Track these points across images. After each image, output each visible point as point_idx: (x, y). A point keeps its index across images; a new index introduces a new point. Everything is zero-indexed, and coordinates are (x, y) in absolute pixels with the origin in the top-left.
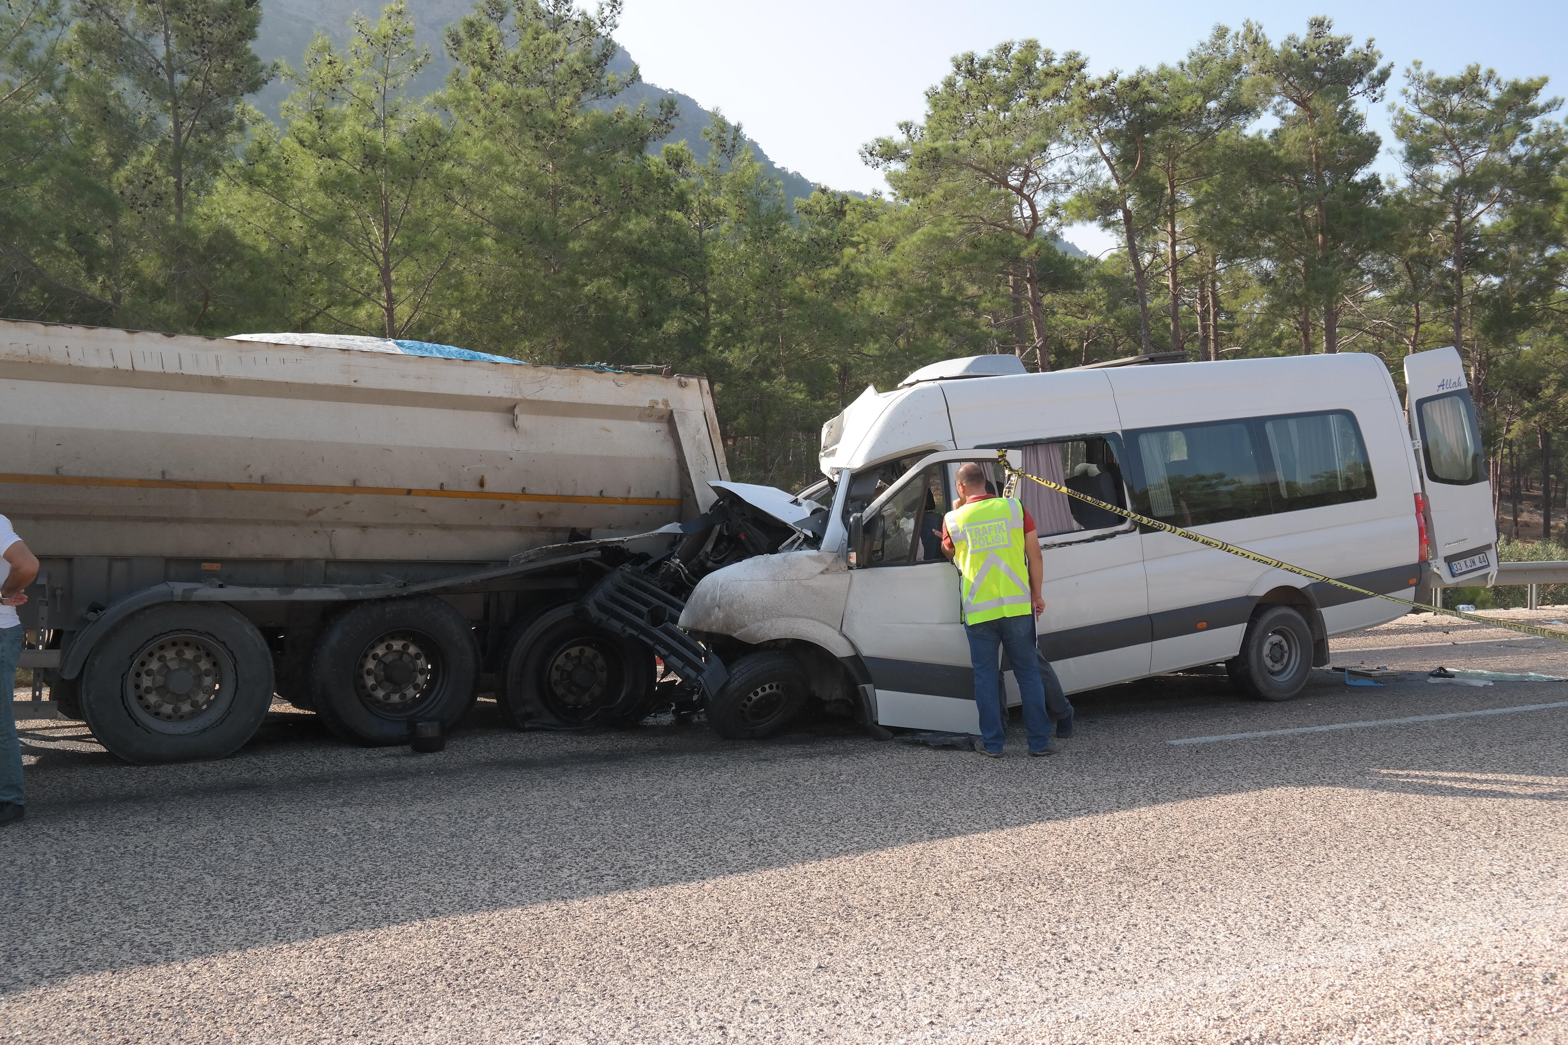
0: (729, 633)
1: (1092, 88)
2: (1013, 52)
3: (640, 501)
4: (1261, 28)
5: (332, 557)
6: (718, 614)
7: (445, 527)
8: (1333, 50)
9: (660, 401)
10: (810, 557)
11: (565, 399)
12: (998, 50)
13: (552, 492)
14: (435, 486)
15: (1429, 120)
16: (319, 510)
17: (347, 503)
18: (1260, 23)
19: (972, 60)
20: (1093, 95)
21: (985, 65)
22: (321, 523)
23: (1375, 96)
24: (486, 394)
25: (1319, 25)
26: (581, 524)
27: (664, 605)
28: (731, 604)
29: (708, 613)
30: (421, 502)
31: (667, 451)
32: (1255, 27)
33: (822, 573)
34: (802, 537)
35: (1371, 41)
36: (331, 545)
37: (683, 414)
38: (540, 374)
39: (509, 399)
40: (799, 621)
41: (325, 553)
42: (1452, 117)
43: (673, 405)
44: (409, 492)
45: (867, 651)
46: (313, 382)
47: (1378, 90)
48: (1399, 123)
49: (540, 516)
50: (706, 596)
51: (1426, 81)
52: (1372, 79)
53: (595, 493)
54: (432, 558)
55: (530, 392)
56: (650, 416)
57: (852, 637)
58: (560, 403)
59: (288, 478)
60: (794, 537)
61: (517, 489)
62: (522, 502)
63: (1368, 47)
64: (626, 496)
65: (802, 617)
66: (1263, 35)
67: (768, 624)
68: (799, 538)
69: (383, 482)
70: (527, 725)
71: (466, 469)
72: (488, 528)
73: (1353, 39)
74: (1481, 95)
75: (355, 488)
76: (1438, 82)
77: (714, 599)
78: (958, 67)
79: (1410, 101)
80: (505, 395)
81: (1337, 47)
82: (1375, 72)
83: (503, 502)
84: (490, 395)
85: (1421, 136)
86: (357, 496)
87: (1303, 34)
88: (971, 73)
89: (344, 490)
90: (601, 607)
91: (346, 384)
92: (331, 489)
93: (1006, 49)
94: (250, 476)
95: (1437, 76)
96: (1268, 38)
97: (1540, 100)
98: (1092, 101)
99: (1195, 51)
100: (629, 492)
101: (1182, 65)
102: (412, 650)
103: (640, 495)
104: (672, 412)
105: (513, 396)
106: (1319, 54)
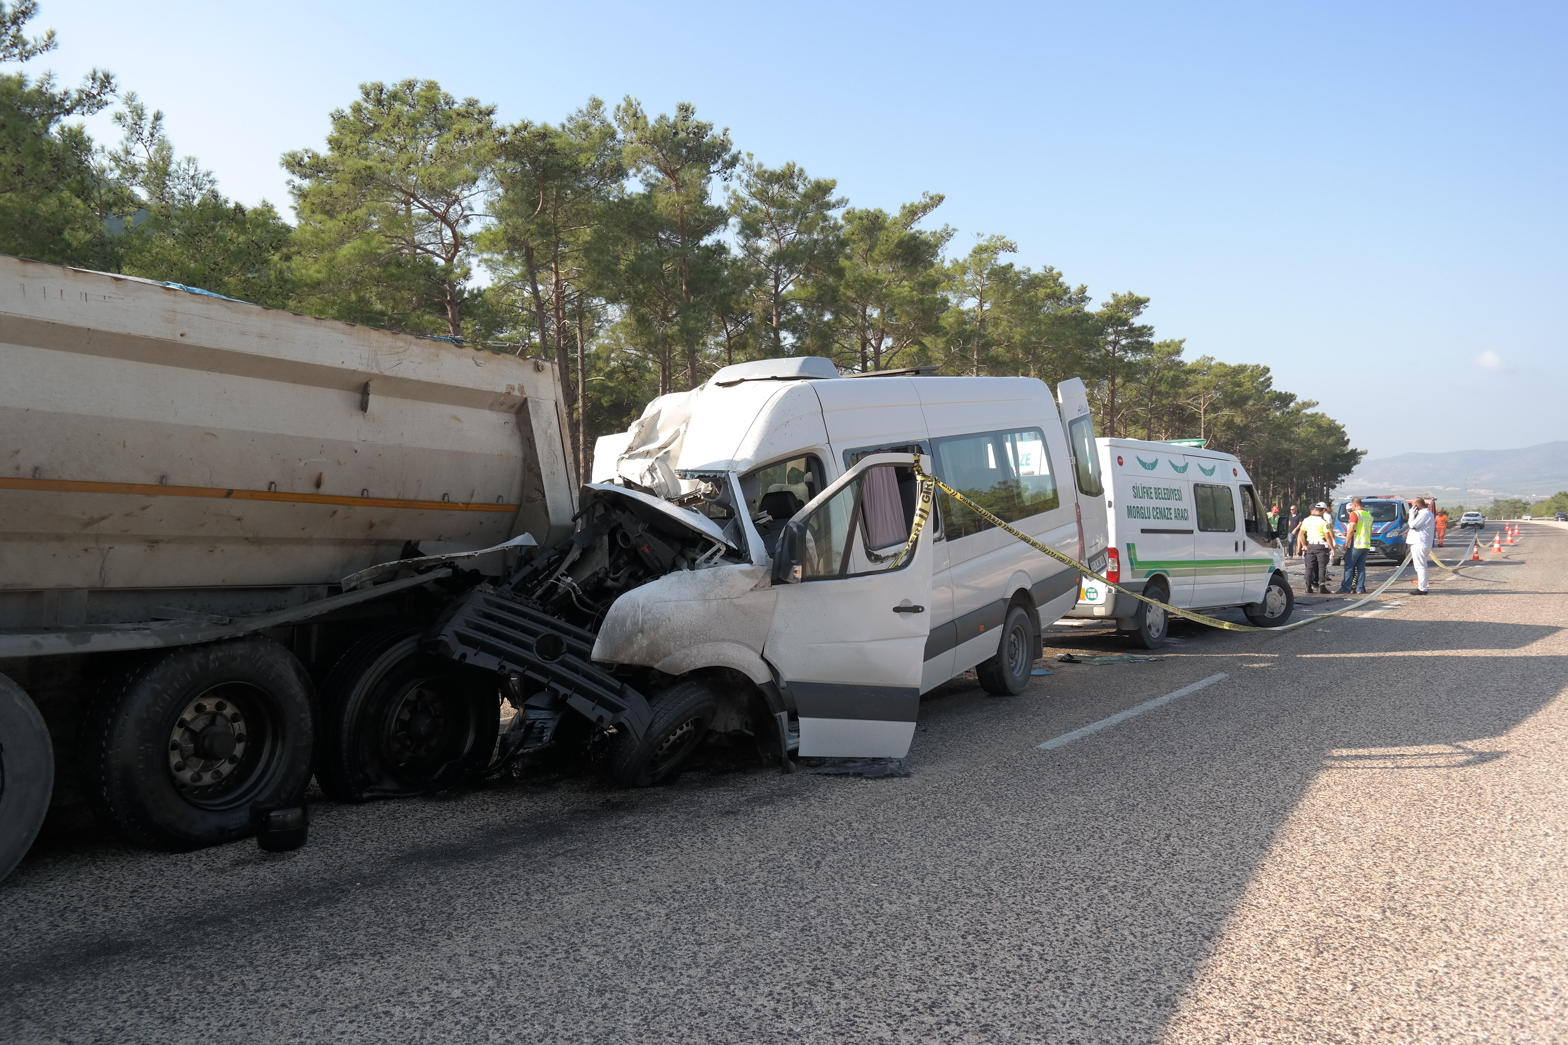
0: (650, 664)
1: (503, 133)
2: (417, 90)
3: (481, 507)
4: (639, 104)
5: (99, 585)
6: (642, 642)
7: (256, 541)
8: (699, 133)
9: (516, 387)
10: (742, 572)
11: (424, 377)
12: (402, 86)
13: (392, 495)
14: (262, 486)
15: (754, 202)
16: (104, 518)
17: (144, 508)
18: (639, 100)
19: (381, 91)
20: (503, 139)
21: (394, 96)
22: (98, 538)
23: (726, 176)
24: (338, 365)
25: (685, 110)
26: (411, 535)
27: (557, 633)
28: (656, 629)
29: (629, 639)
30: (237, 507)
31: (512, 447)
32: (634, 102)
33: (752, 590)
34: (724, 549)
35: (726, 130)
36: (102, 568)
37: (537, 403)
38: (400, 344)
39: (364, 373)
40: (725, 645)
41: (94, 581)
42: (771, 201)
43: (529, 393)
44: (229, 493)
45: (789, 674)
46: (125, 331)
47: (728, 171)
48: (732, 202)
49: (371, 525)
50: (625, 621)
51: (756, 170)
52: (725, 162)
53: (437, 497)
54: (229, 582)
55: (388, 366)
56: (502, 404)
57: (774, 661)
58: (418, 382)
59: (71, 472)
60: (714, 549)
61: (355, 492)
62: (358, 508)
63: (724, 135)
64: (466, 500)
65: (729, 641)
66: (641, 111)
67: (694, 651)
68: (719, 550)
69: (198, 479)
70: (366, 795)
71: (302, 464)
72: (307, 541)
73: (714, 126)
74: (794, 188)
75: (163, 487)
76: (765, 172)
77: (635, 623)
78: (367, 94)
79: (743, 185)
80: (361, 368)
81: (701, 130)
82: (727, 157)
83: (335, 507)
84: (344, 366)
85: (748, 215)
86: (160, 500)
87: (672, 115)
88: (379, 102)
89: (146, 490)
90: (464, 639)
91: (170, 337)
92: (129, 488)
93: (410, 85)
94: (18, 468)
95: (764, 168)
96: (646, 113)
97: (832, 198)
98: (503, 145)
99: (574, 116)
100: (472, 495)
101: (563, 127)
102: (229, 710)
103: (482, 501)
104: (526, 400)
105: (369, 370)
106: (688, 134)
